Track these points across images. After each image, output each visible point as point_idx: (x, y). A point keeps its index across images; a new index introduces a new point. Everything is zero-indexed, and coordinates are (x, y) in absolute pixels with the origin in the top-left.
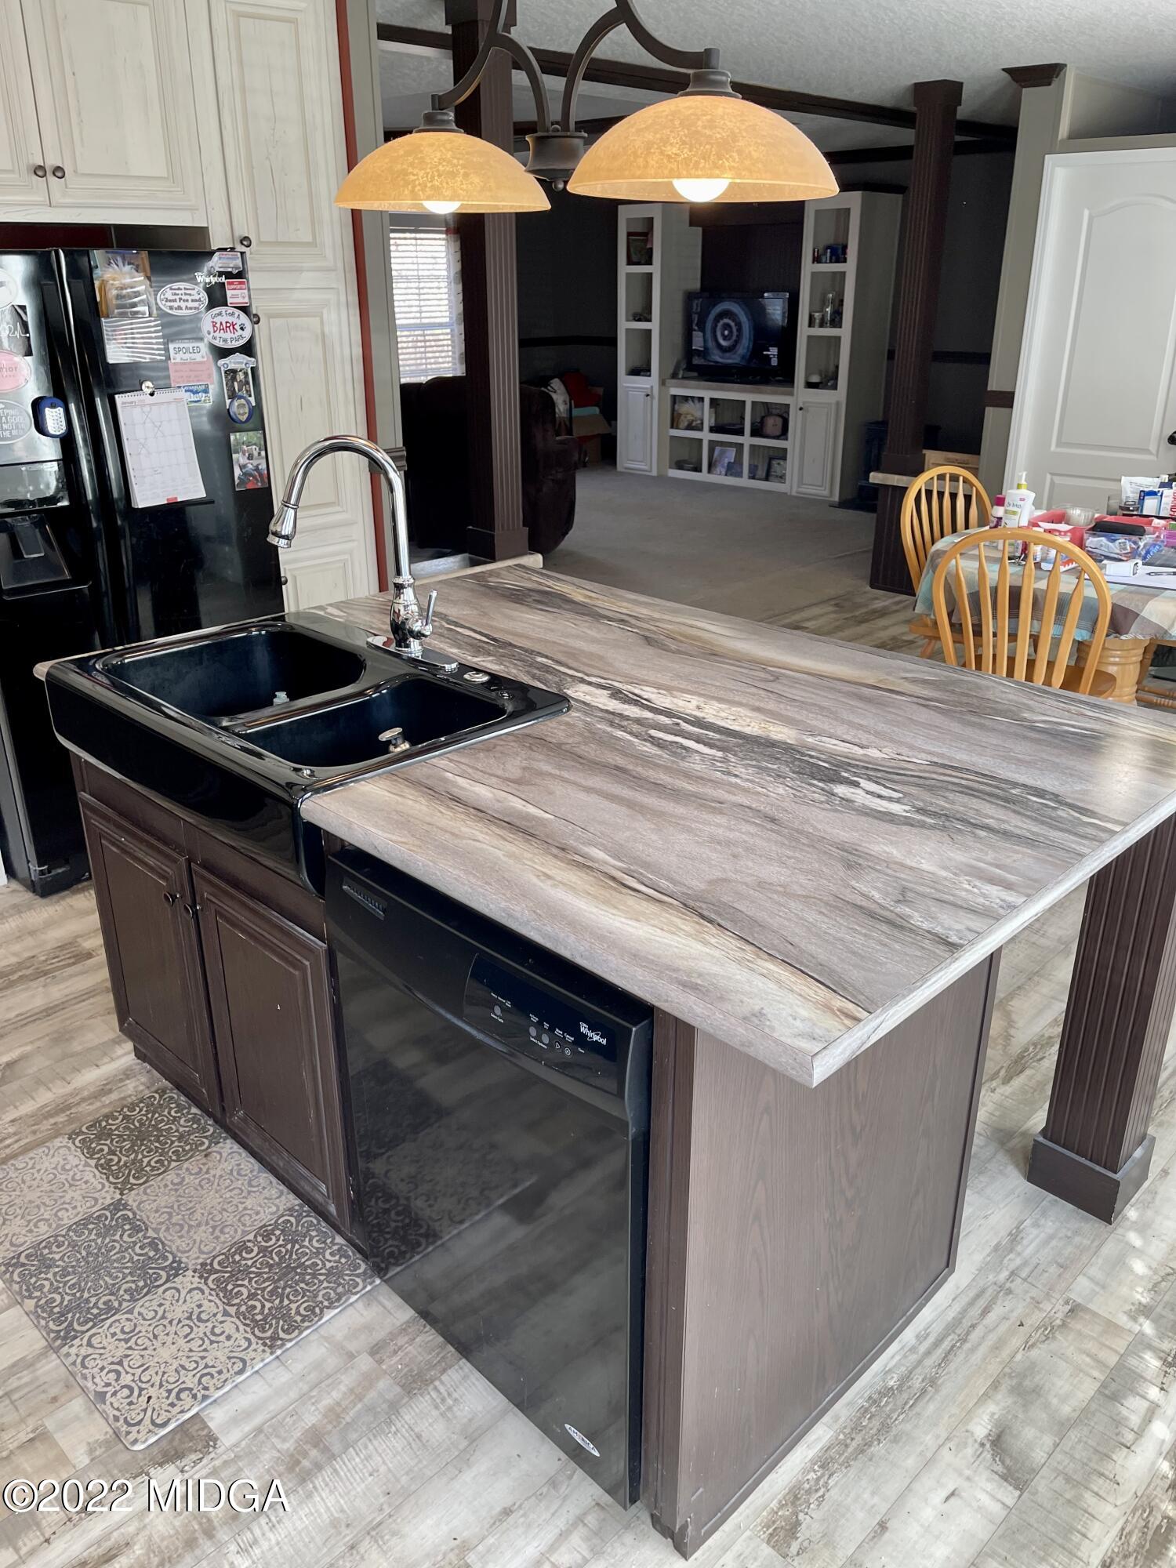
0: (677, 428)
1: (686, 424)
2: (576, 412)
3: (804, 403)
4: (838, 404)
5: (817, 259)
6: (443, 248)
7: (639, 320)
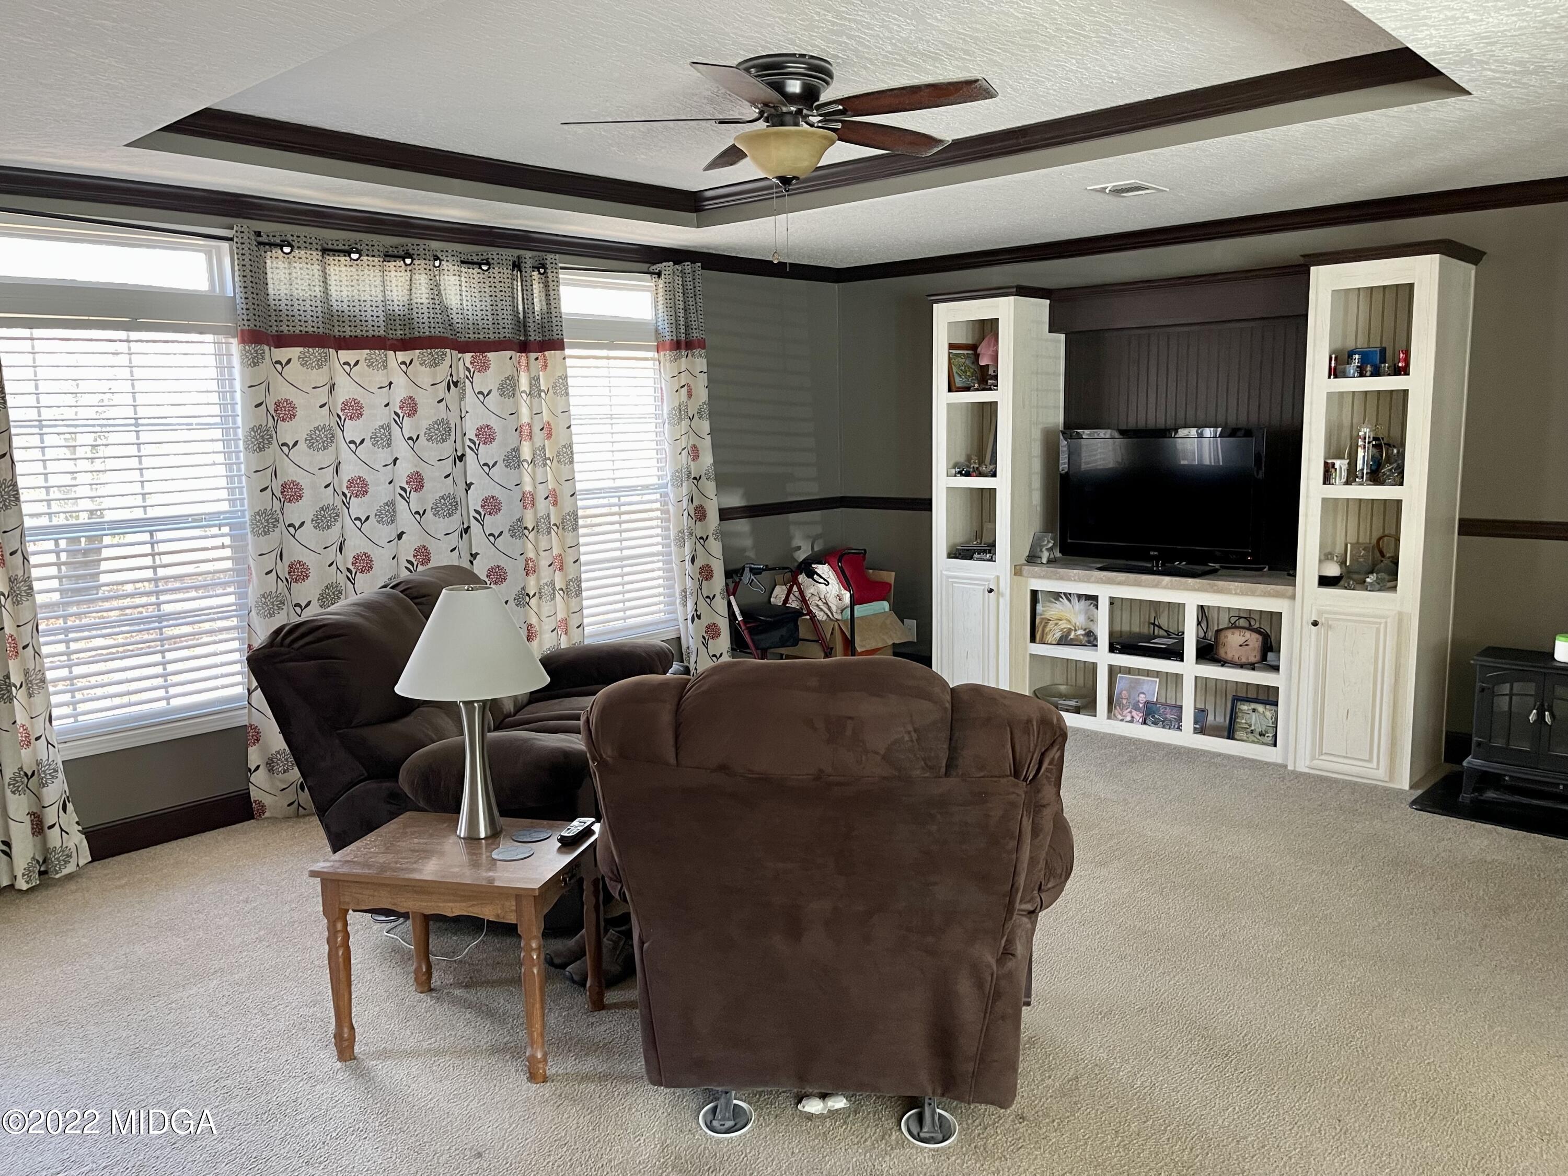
0: (1042, 642)
1: (1058, 635)
2: (860, 610)
3: (1320, 613)
4: (1401, 618)
5: (1335, 373)
6: (650, 373)
7: (968, 474)
